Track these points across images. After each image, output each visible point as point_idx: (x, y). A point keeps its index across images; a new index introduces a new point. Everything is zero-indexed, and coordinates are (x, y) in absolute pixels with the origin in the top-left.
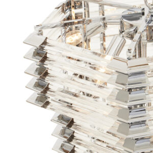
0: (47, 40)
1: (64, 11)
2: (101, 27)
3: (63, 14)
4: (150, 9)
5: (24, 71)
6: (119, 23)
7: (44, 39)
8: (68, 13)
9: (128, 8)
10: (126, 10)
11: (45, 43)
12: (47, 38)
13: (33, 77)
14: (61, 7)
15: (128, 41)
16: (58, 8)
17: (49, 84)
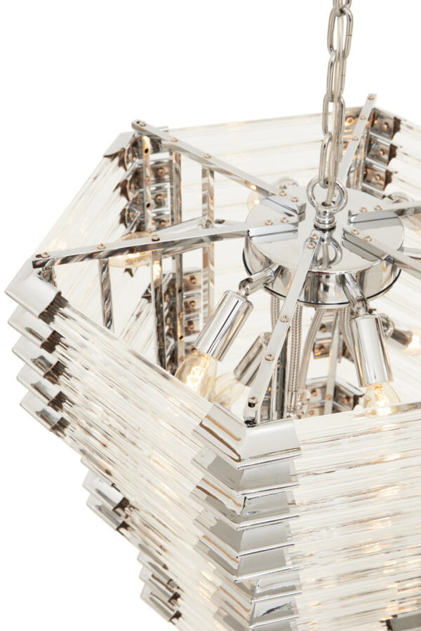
1: (122, 164)
8: (135, 165)
16: (110, 156)
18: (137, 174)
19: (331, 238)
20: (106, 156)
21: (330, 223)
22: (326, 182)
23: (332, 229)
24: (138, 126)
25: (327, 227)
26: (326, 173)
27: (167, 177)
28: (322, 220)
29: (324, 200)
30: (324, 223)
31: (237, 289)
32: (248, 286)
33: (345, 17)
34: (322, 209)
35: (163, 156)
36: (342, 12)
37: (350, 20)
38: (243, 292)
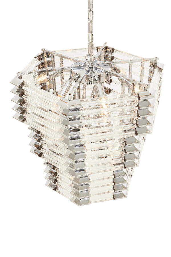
0: (24, 82)
1: (39, 59)
2: (60, 73)
3: (39, 61)
4: (89, 64)
5: (11, 99)
6: (70, 71)
7: (22, 81)
8: (42, 61)
9: (77, 61)
10: (75, 62)
11: (23, 84)
12: (24, 81)
13: (16, 104)
14: (37, 58)
15: (74, 83)
16: (36, 58)
17: (25, 108)
18: (43, 64)
19: (92, 70)
20: (35, 58)
21: (92, 66)
22: (90, 55)
23: (92, 68)
24: (43, 50)
25: (91, 67)
26: (90, 52)
27: (51, 64)
28: (89, 65)
29: (90, 60)
30: (90, 66)
31: (68, 80)
32: (71, 79)
33: (91, 12)
34: (89, 62)
35: (50, 59)
36: (91, 10)
37: (93, 12)
38: (70, 81)
